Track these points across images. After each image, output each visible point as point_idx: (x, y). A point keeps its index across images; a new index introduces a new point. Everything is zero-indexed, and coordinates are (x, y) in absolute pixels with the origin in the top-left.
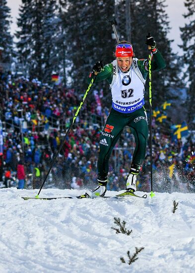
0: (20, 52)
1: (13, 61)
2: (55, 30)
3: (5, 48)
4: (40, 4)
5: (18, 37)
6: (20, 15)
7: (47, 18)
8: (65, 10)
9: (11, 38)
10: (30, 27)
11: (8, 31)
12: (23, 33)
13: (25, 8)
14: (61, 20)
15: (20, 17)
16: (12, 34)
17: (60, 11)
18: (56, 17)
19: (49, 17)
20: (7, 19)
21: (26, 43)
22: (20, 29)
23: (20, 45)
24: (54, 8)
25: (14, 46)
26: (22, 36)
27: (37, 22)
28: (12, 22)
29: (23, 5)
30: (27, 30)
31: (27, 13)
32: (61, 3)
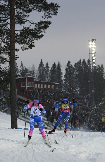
0: (65, 84)
1: (63, 87)
2: (74, 78)
3: (60, 84)
4: (71, 71)
5: (64, 80)
6: (65, 74)
8: (77, 73)
9: (63, 81)
10: (68, 78)
14: (76, 76)
16: (63, 79)
19: (73, 75)
20: (61, 75)
21: (67, 82)
22: (65, 78)
23: (65, 83)
24: (74, 72)
25: (63, 83)
27: (70, 76)
28: (63, 76)
29: (66, 72)
31: (67, 74)
32: (76, 71)
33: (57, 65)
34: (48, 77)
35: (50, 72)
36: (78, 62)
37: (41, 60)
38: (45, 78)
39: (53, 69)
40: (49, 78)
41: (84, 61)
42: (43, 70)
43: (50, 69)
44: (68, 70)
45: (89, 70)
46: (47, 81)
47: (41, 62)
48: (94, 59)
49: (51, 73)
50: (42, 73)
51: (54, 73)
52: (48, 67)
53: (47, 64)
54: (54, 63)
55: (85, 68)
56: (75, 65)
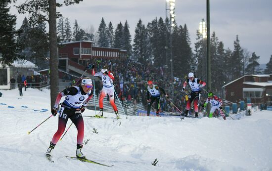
0: (134, 51)
2: (148, 44)
4: (142, 34)
6: (135, 38)
7: (145, 39)
8: (152, 36)
11: (130, 44)
14: (150, 40)
16: (132, 45)
17: (150, 36)
18: (148, 39)
20: (130, 39)
21: (137, 48)
22: (134, 43)
23: (134, 49)
24: (147, 35)
25: (132, 49)
26: (135, 46)
27: (141, 40)
28: (132, 40)
29: (136, 34)
30: (137, 43)
31: (137, 37)
32: (150, 33)
33: (124, 25)
34: (111, 42)
35: (114, 34)
36: (153, 22)
38: (108, 43)
39: (118, 31)
40: (113, 43)
41: (161, 19)
42: (105, 32)
43: (114, 30)
44: (138, 33)
45: (167, 32)
46: (110, 47)
47: (103, 21)
48: (173, 18)
49: (116, 36)
50: (103, 36)
51: (120, 37)
52: (112, 29)
53: (111, 24)
54: (119, 23)
55: (162, 30)
56: (148, 25)
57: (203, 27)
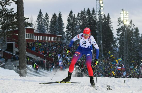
0: (67, 37)
1: (65, 40)
2: (78, 30)
3: (63, 35)
4: (73, 22)
5: (66, 32)
6: (67, 25)
7: (75, 26)
8: (81, 24)
9: (64, 32)
10: (70, 29)
11: (63, 30)
12: (68, 31)
13: (68, 23)
14: (80, 27)
15: (67, 26)
16: (64, 31)
17: (79, 24)
18: (78, 26)
19: (76, 26)
20: (63, 27)
21: (69, 34)
22: (67, 30)
23: (67, 35)
24: (78, 23)
25: (65, 35)
26: (68, 32)
27: (72, 27)
28: (64, 28)
29: (68, 22)
30: (69, 30)
31: (69, 25)
32: (80, 21)
34: (47, 29)
35: (50, 23)
36: (82, 12)
37: (40, 10)
38: (45, 30)
39: (53, 20)
40: (49, 30)
41: (88, 10)
42: (42, 21)
43: (50, 20)
44: (70, 21)
45: (93, 20)
46: (46, 32)
47: (40, 12)
48: (102, 7)
49: (51, 24)
50: (41, 24)
51: (55, 25)
52: (48, 18)
53: (47, 15)
54: (54, 14)
55: (89, 18)
56: (78, 15)
57: (124, 16)
